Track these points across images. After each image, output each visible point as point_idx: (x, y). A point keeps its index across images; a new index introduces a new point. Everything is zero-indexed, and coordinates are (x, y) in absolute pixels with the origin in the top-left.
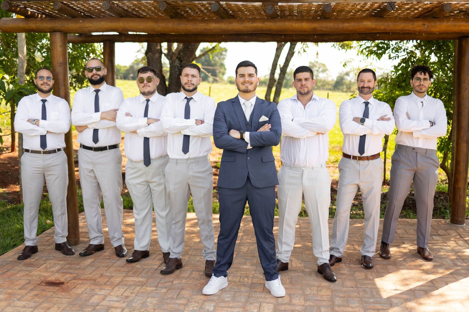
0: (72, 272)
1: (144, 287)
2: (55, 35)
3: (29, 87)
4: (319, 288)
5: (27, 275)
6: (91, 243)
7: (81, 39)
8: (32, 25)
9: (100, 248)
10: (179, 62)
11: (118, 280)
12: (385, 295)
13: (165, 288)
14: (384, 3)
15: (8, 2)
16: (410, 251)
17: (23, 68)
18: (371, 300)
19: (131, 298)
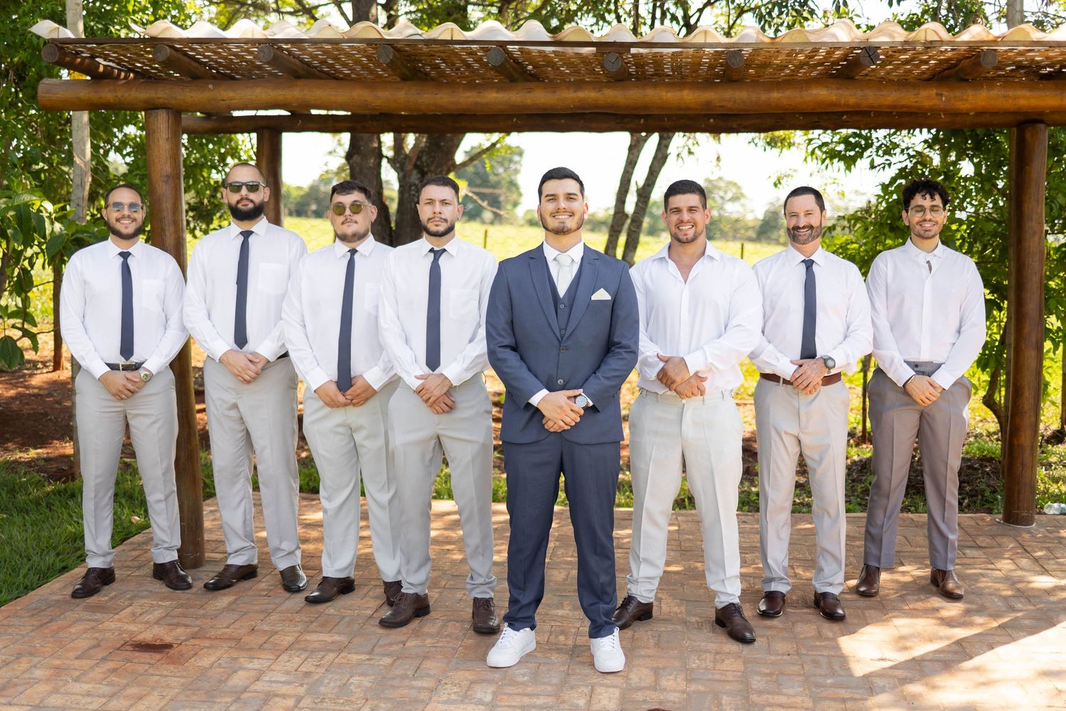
0: (188, 623)
1: (343, 654)
2: (156, 117)
3: (96, 229)
4: (717, 657)
5: (92, 628)
6: (231, 561)
7: (208, 125)
8: (107, 94)
9: (248, 573)
10: (419, 176)
11: (289, 639)
12: (859, 670)
13: (388, 655)
14: (854, 48)
15: (57, 46)
16: (917, 579)
17: (83, 188)
18: (829, 681)
19: (316, 677)
